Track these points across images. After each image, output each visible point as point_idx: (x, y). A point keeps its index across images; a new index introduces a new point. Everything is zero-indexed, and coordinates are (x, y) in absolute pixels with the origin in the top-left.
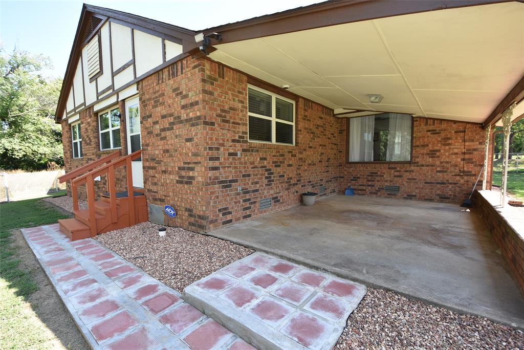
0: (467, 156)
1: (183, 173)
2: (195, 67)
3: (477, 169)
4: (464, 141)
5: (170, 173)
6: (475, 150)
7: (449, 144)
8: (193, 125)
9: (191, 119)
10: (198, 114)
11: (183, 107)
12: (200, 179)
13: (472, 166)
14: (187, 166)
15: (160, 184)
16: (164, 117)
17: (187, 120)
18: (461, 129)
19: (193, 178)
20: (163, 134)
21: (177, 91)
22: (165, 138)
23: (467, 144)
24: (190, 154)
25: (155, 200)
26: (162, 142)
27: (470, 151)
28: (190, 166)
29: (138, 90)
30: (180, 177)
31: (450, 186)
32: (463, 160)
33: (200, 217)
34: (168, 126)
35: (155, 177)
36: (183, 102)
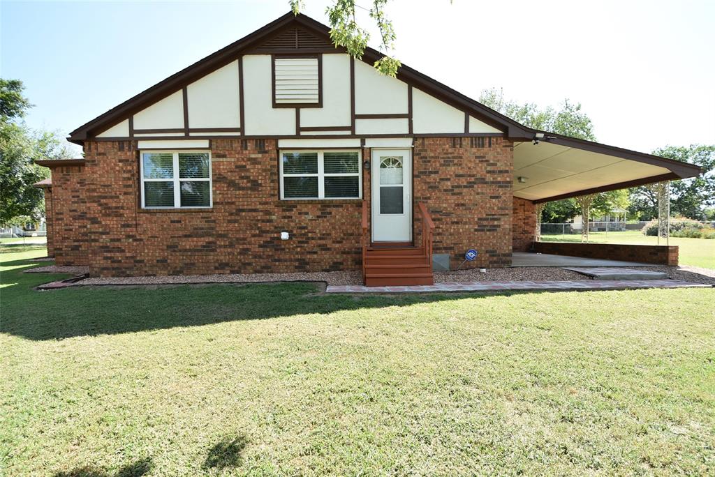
0: (526, 221)
1: (485, 223)
2: (506, 146)
3: (531, 229)
4: (525, 211)
5: (466, 223)
6: (530, 217)
7: (517, 213)
8: (500, 187)
9: (499, 182)
10: (508, 179)
11: (489, 172)
12: (507, 226)
13: (528, 227)
14: (489, 217)
15: (447, 233)
16: (458, 176)
17: (493, 183)
18: (523, 203)
19: (499, 226)
20: (456, 190)
21: (482, 159)
22: (460, 194)
23: (526, 213)
24: (496, 208)
25: (436, 249)
26: (455, 197)
27: (528, 218)
28: (496, 217)
29: (413, 144)
30: (479, 226)
31: (518, 241)
32: (524, 223)
33: (504, 255)
34: (465, 184)
35: (439, 228)
36: (489, 168)
